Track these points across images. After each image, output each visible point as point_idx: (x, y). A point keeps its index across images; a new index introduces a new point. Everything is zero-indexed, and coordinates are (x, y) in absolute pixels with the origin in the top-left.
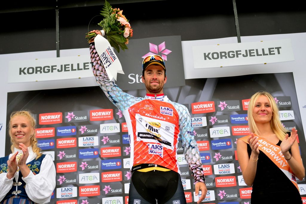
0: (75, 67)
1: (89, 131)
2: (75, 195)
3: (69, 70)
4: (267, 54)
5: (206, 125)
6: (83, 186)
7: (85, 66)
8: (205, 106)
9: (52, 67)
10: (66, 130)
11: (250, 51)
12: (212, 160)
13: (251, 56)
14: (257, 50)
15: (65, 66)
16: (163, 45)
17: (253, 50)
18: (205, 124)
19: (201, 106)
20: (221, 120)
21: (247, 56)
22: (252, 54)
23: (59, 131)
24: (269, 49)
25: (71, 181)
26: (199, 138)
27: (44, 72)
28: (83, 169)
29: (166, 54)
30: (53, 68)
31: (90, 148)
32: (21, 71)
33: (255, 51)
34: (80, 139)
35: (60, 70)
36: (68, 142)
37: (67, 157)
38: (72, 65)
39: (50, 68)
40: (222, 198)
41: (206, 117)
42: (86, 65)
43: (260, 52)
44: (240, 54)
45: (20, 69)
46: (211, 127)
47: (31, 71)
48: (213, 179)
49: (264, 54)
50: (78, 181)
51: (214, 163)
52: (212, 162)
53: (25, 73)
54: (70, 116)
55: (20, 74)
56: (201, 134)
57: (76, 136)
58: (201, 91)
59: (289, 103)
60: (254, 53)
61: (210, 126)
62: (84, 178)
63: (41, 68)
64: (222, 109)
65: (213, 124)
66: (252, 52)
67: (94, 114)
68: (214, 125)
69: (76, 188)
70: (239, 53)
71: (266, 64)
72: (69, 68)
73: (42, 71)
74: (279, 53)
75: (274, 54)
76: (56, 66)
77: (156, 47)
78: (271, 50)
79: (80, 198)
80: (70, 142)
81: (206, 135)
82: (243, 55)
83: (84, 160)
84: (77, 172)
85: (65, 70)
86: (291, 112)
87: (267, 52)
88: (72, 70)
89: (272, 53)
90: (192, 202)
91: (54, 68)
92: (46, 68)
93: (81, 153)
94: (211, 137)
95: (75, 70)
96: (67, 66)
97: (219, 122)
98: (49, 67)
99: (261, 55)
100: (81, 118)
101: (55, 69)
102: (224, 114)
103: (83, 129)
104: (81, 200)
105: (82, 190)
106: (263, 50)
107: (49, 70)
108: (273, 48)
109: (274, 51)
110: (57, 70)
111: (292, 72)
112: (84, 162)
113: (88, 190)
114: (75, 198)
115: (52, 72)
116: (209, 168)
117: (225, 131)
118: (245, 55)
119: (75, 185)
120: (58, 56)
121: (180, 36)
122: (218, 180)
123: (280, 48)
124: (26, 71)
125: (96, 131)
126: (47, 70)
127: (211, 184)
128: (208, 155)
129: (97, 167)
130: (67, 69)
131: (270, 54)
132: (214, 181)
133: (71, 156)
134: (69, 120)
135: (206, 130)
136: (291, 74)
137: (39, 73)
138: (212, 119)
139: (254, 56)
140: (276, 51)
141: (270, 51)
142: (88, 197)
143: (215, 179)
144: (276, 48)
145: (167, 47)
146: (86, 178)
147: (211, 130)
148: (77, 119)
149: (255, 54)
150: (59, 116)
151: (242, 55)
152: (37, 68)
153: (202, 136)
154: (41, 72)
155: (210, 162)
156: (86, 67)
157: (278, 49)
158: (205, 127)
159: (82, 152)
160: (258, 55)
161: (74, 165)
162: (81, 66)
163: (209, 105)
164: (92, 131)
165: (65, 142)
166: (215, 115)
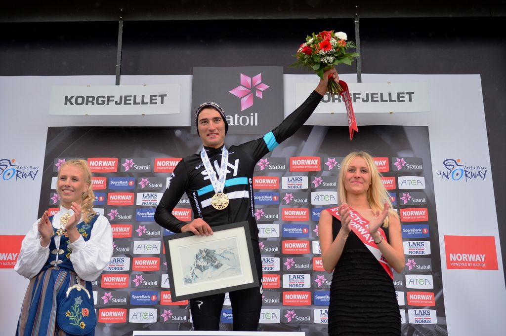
0: (139, 100)
1: (151, 186)
2: (126, 268)
3: (130, 104)
4: (395, 101)
5: (307, 188)
6: (139, 257)
7: (151, 99)
8: (308, 162)
9: (109, 97)
10: (121, 182)
11: (372, 94)
12: (310, 234)
13: (373, 101)
14: (382, 94)
15: (126, 97)
16: (258, 78)
17: (377, 94)
18: (305, 186)
19: (302, 162)
20: (328, 182)
21: (367, 101)
22: (375, 99)
23: (112, 182)
24: (398, 93)
25: (123, 250)
26: (297, 204)
27: (98, 103)
28: (140, 234)
29: (262, 89)
30: (109, 99)
31: (152, 208)
32: (67, 100)
33: (379, 96)
34: (140, 196)
35: (118, 102)
36: (123, 197)
37: (120, 217)
38: (135, 97)
39: (106, 99)
40: (319, 285)
41: (307, 177)
42: (153, 98)
43: (386, 97)
44: (359, 98)
45: (66, 97)
46: (314, 190)
47: (80, 100)
48: (311, 259)
49: (391, 100)
50: (132, 250)
51: (314, 238)
52: (310, 237)
53: (72, 104)
54: (128, 164)
55: (66, 104)
56: (299, 199)
57: (134, 190)
58: (304, 142)
59: (420, 167)
60: (377, 97)
61: (312, 189)
62: (140, 247)
63: (93, 97)
64: (330, 168)
65: (316, 187)
66: (374, 96)
67: (159, 163)
68: (318, 188)
69: (129, 259)
70: (357, 96)
71: (392, 113)
72: (130, 100)
73: (95, 101)
74: (410, 100)
75: (404, 101)
76: (113, 97)
77: (249, 80)
78: (401, 95)
79: (133, 273)
80: (126, 198)
81: (306, 201)
82: (363, 100)
83: (142, 223)
84: (131, 238)
85: (125, 103)
86: (422, 179)
87: (394, 97)
88: (135, 103)
89: (401, 99)
90: (279, 287)
91: (111, 99)
92: (100, 99)
93: (139, 214)
94: (312, 204)
95: (139, 104)
96: (128, 98)
97: (325, 184)
98: (104, 97)
99: (387, 101)
100: (142, 168)
101: (113, 100)
102: (332, 175)
103: (143, 182)
104: (134, 275)
105: (137, 262)
106: (390, 94)
107: (104, 102)
108: (403, 93)
109: (404, 97)
110: (114, 102)
111: (428, 127)
112: (142, 226)
113: (144, 262)
114: (126, 272)
115: (108, 104)
116: (306, 245)
117: (332, 197)
118: (365, 99)
119: (128, 255)
120: (118, 83)
121: (282, 67)
122: (316, 261)
123: (413, 93)
124: (73, 101)
125: (161, 185)
126: (101, 101)
127: (307, 266)
128: (306, 227)
129: (158, 233)
130: (128, 102)
131: (399, 101)
132: (311, 262)
133: (125, 217)
134: (127, 169)
135: (307, 193)
136: (426, 129)
137: (90, 104)
138: (316, 181)
139: (378, 101)
140: (407, 97)
141: (399, 97)
142: (143, 271)
143: (312, 260)
144: (407, 93)
145: (264, 81)
146: (143, 247)
147: (313, 194)
148: (137, 168)
149: (379, 99)
150: (114, 163)
151: (361, 99)
152: (88, 97)
153: (301, 201)
154: (93, 104)
155: (308, 236)
156: (153, 101)
157: (410, 94)
158: (305, 190)
159: (141, 212)
160: (382, 101)
161: (128, 229)
162: (147, 100)
163: (313, 162)
164: (156, 186)
165: (119, 197)
166: (319, 176)
